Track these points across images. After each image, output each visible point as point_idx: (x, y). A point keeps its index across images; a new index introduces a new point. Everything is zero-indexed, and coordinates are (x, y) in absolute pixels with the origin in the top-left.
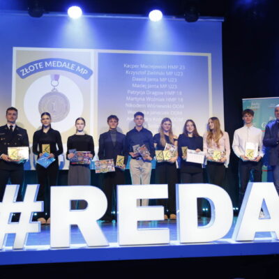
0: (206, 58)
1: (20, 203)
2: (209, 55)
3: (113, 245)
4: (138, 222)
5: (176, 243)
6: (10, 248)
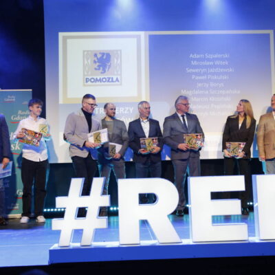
0: (269, 35)
2: (271, 32)
3: (185, 242)
4: (213, 217)
5: (256, 239)
6: (77, 245)
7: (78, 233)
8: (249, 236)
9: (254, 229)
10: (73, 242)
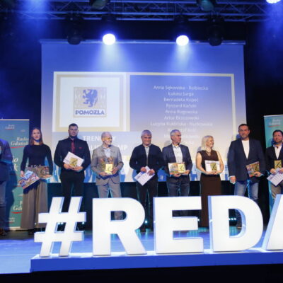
0: (230, 78)
1: (65, 214)
2: (232, 76)
3: (150, 253)
5: (210, 251)
6: (56, 255)
7: (57, 245)
8: (205, 248)
9: (209, 242)
10: (53, 253)
